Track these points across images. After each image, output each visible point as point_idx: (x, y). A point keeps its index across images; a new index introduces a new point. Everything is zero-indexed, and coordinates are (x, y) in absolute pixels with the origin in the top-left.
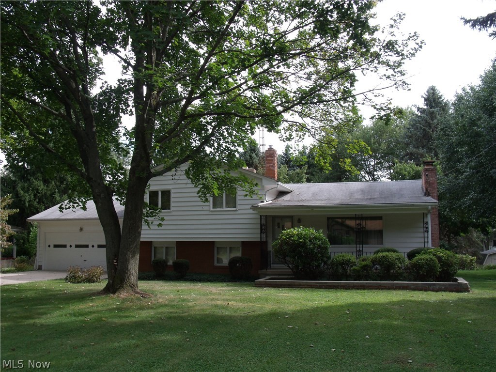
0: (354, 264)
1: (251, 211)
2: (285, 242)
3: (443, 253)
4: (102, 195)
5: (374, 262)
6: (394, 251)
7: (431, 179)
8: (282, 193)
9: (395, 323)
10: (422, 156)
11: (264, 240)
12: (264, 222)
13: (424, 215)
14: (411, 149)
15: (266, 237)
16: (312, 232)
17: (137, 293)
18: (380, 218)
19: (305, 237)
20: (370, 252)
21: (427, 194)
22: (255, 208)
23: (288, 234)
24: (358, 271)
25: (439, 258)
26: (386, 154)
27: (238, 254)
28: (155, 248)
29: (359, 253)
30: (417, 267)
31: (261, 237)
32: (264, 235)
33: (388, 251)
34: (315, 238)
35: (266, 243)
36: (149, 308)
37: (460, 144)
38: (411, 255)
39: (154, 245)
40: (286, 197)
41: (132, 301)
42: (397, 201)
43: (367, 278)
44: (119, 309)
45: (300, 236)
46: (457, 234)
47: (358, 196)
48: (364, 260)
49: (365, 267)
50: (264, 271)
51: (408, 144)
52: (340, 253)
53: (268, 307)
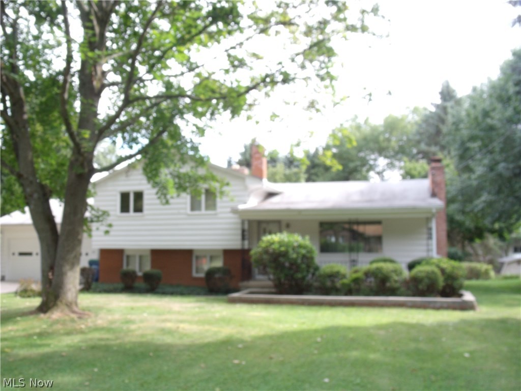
0: (344, 276)
1: (231, 215)
2: (266, 251)
3: (447, 264)
4: (36, 196)
5: (367, 274)
6: (392, 261)
7: (438, 179)
8: (271, 195)
9: (372, 356)
10: (434, 154)
11: (246, 247)
12: (246, 227)
13: (428, 220)
14: (423, 146)
15: (250, 244)
16: (296, 239)
17: (74, 312)
18: (378, 222)
19: (287, 245)
20: (366, 262)
21: (434, 195)
22: (235, 211)
23: (268, 241)
24: (348, 285)
25: (443, 271)
26: (397, 153)
27: (218, 264)
28: (128, 257)
29: (354, 262)
30: (415, 280)
31: (243, 245)
32: (246, 243)
33: (385, 261)
34: (300, 246)
35: (249, 250)
36: (82, 332)
37: (473, 138)
38: (411, 266)
39: (126, 253)
40: (274, 200)
41: (64, 323)
42: (398, 203)
43: (358, 292)
44: (41, 335)
45: (281, 243)
46: (471, 240)
47: (356, 198)
48: (356, 272)
49: (356, 281)
50: (245, 283)
51: (419, 142)
52: (329, 263)
53: (225, 332)
